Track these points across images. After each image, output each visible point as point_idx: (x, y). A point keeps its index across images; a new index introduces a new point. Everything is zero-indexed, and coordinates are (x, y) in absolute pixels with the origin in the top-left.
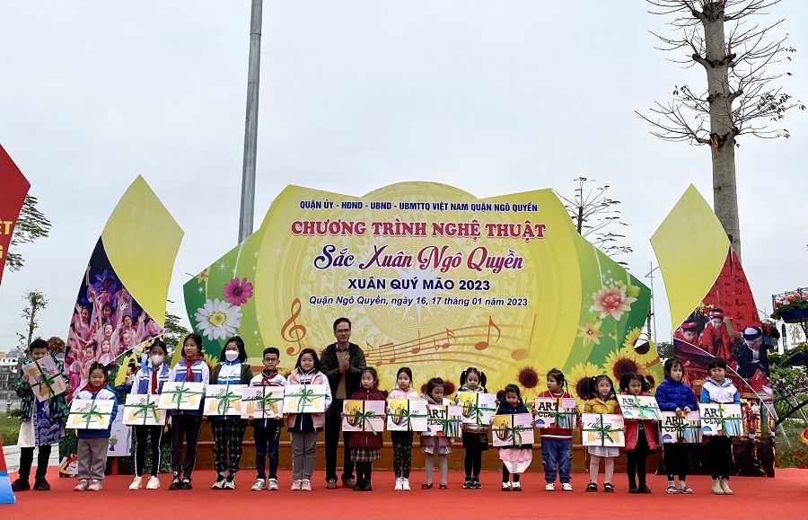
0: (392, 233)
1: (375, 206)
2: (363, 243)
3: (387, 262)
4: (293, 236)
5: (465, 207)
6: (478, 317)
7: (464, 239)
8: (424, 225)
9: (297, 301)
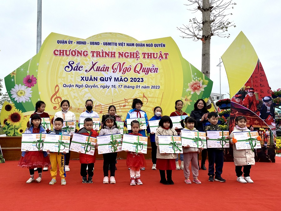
0: (100, 56)
1: (92, 43)
2: (87, 61)
3: (98, 69)
4: (54, 56)
5: (133, 45)
6: (138, 94)
7: (132, 59)
8: (114, 53)
9: (57, 86)
